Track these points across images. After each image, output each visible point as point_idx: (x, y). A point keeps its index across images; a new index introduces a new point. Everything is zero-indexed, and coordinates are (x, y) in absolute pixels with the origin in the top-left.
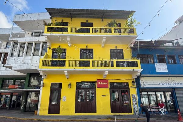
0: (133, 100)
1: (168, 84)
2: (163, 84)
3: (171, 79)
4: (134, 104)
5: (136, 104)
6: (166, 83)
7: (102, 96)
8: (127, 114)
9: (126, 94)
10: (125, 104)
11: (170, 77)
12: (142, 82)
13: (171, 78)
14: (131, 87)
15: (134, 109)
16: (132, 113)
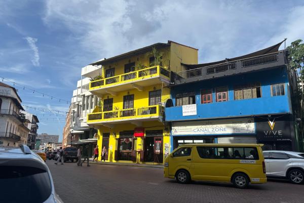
0: (165, 149)
1: (205, 130)
2: (198, 130)
7: (139, 145)
12: (174, 129)
14: (165, 135)
16: (163, 163)
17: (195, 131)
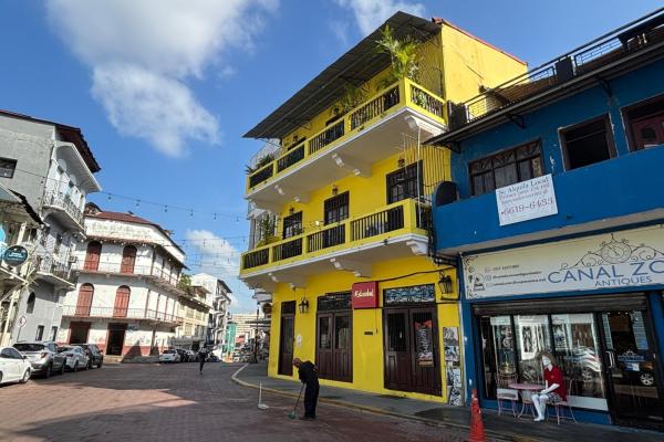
0: (446, 348)
1: (602, 272)
2: (569, 275)
3: (623, 241)
4: (451, 364)
5: (457, 364)
6: (587, 271)
7: (366, 333)
8: (427, 397)
9: (427, 327)
10: (421, 363)
11: (615, 234)
12: (471, 277)
13: (618, 235)
14: (442, 299)
15: (450, 382)
16: (441, 395)
17: (553, 277)
